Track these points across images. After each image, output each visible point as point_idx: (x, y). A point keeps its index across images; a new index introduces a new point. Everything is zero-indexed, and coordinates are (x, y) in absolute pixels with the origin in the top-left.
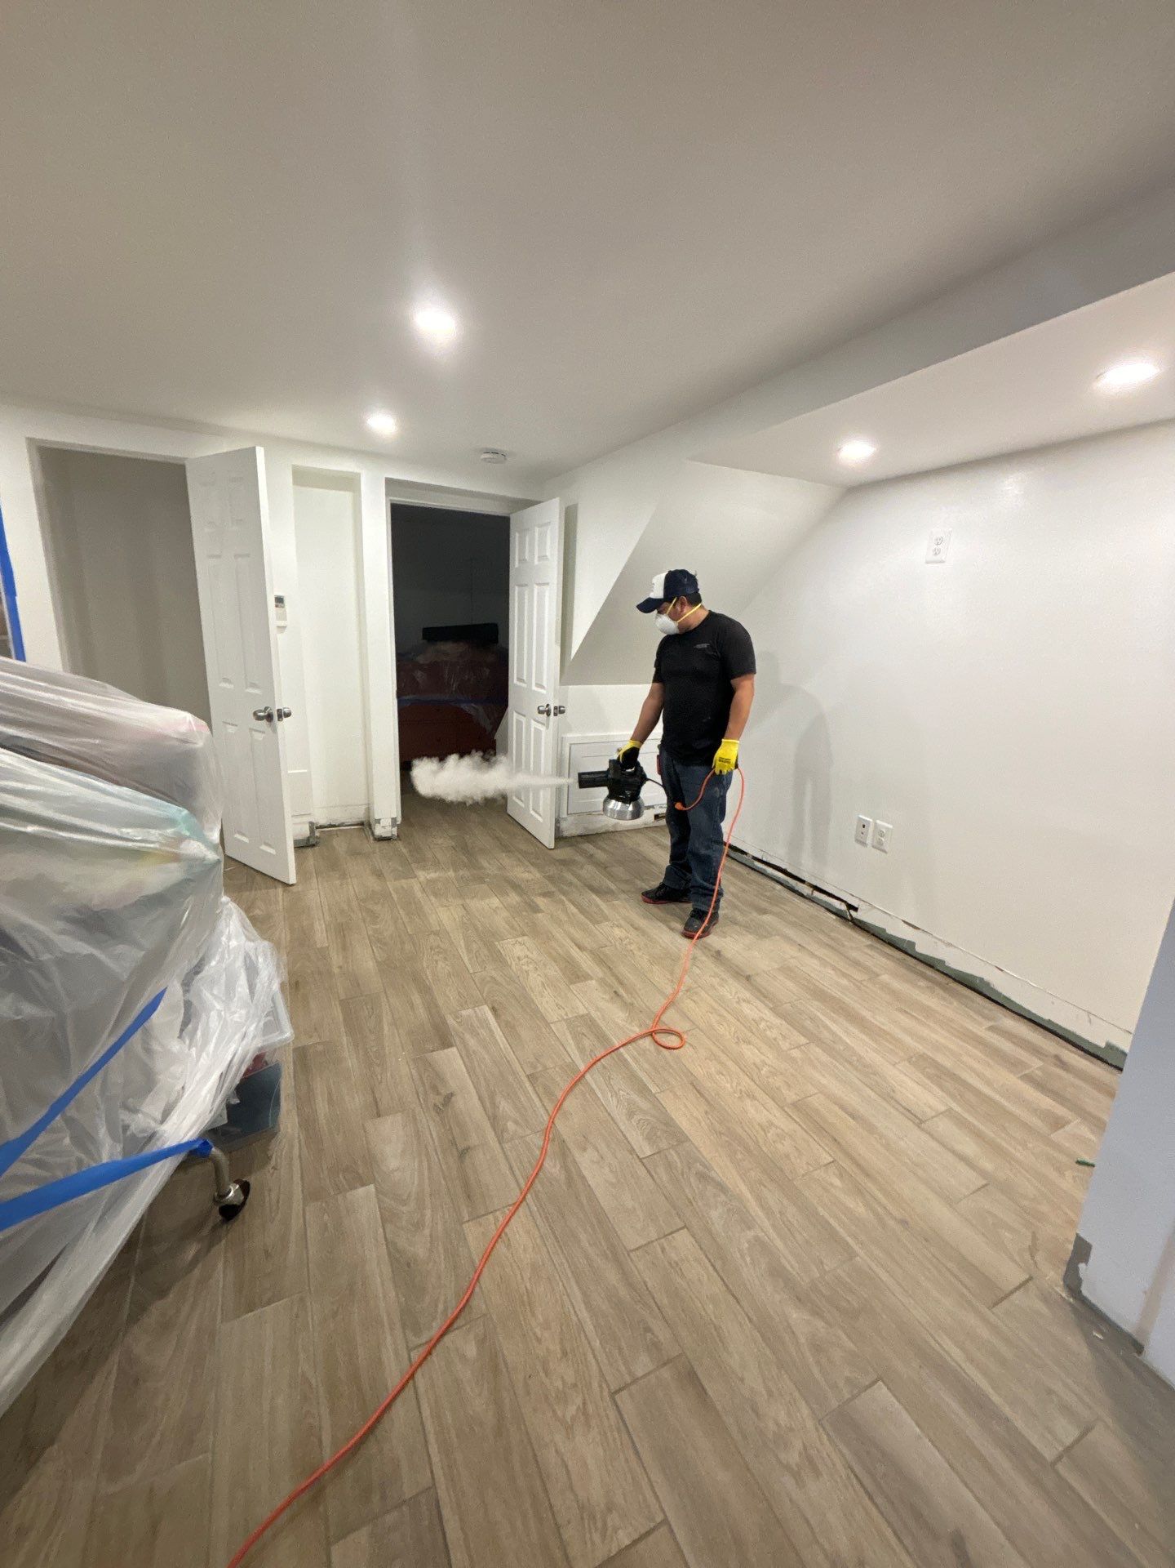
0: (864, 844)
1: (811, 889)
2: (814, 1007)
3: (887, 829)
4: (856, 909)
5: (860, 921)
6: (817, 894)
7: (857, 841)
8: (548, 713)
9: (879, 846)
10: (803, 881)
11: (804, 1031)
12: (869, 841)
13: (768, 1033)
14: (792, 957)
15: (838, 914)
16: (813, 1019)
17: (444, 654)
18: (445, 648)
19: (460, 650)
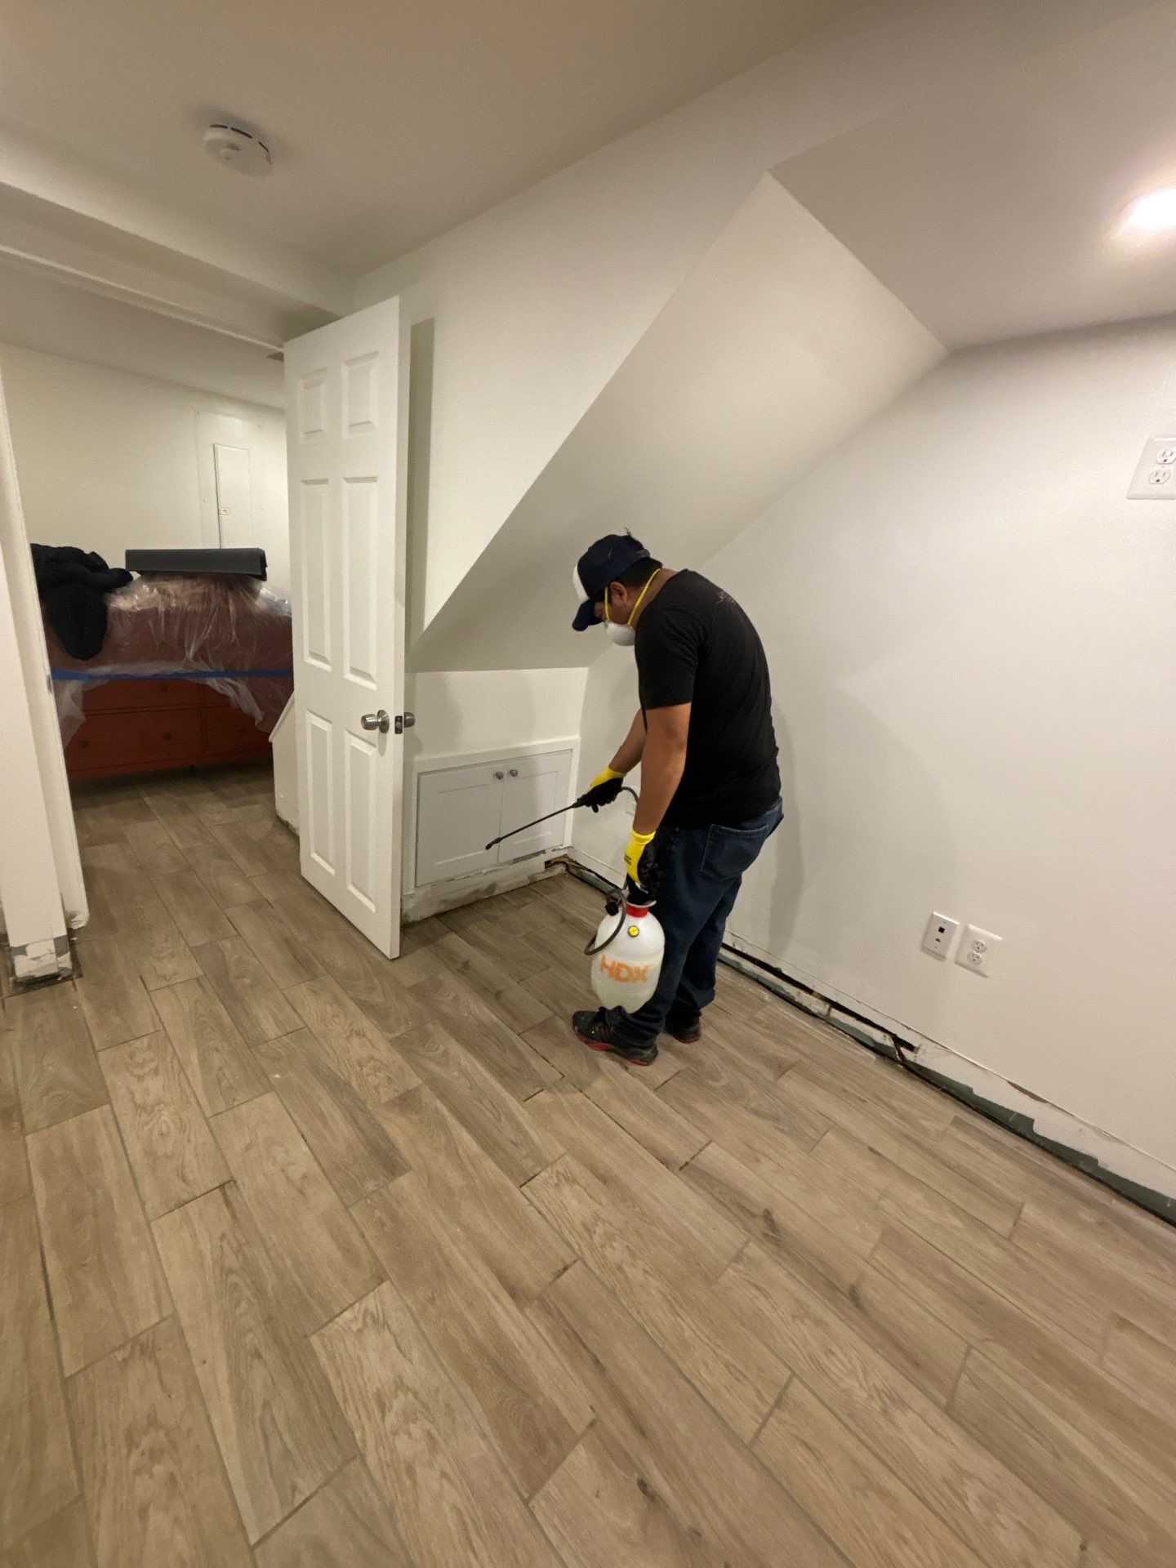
0: (941, 957)
1: (828, 1006)
3: (992, 941)
4: (911, 1048)
5: (921, 1068)
6: (835, 1013)
7: (924, 949)
8: (384, 726)
9: (973, 965)
10: (810, 992)
12: (951, 954)
15: (877, 1049)
17: (169, 595)
18: (173, 587)
19: (199, 590)
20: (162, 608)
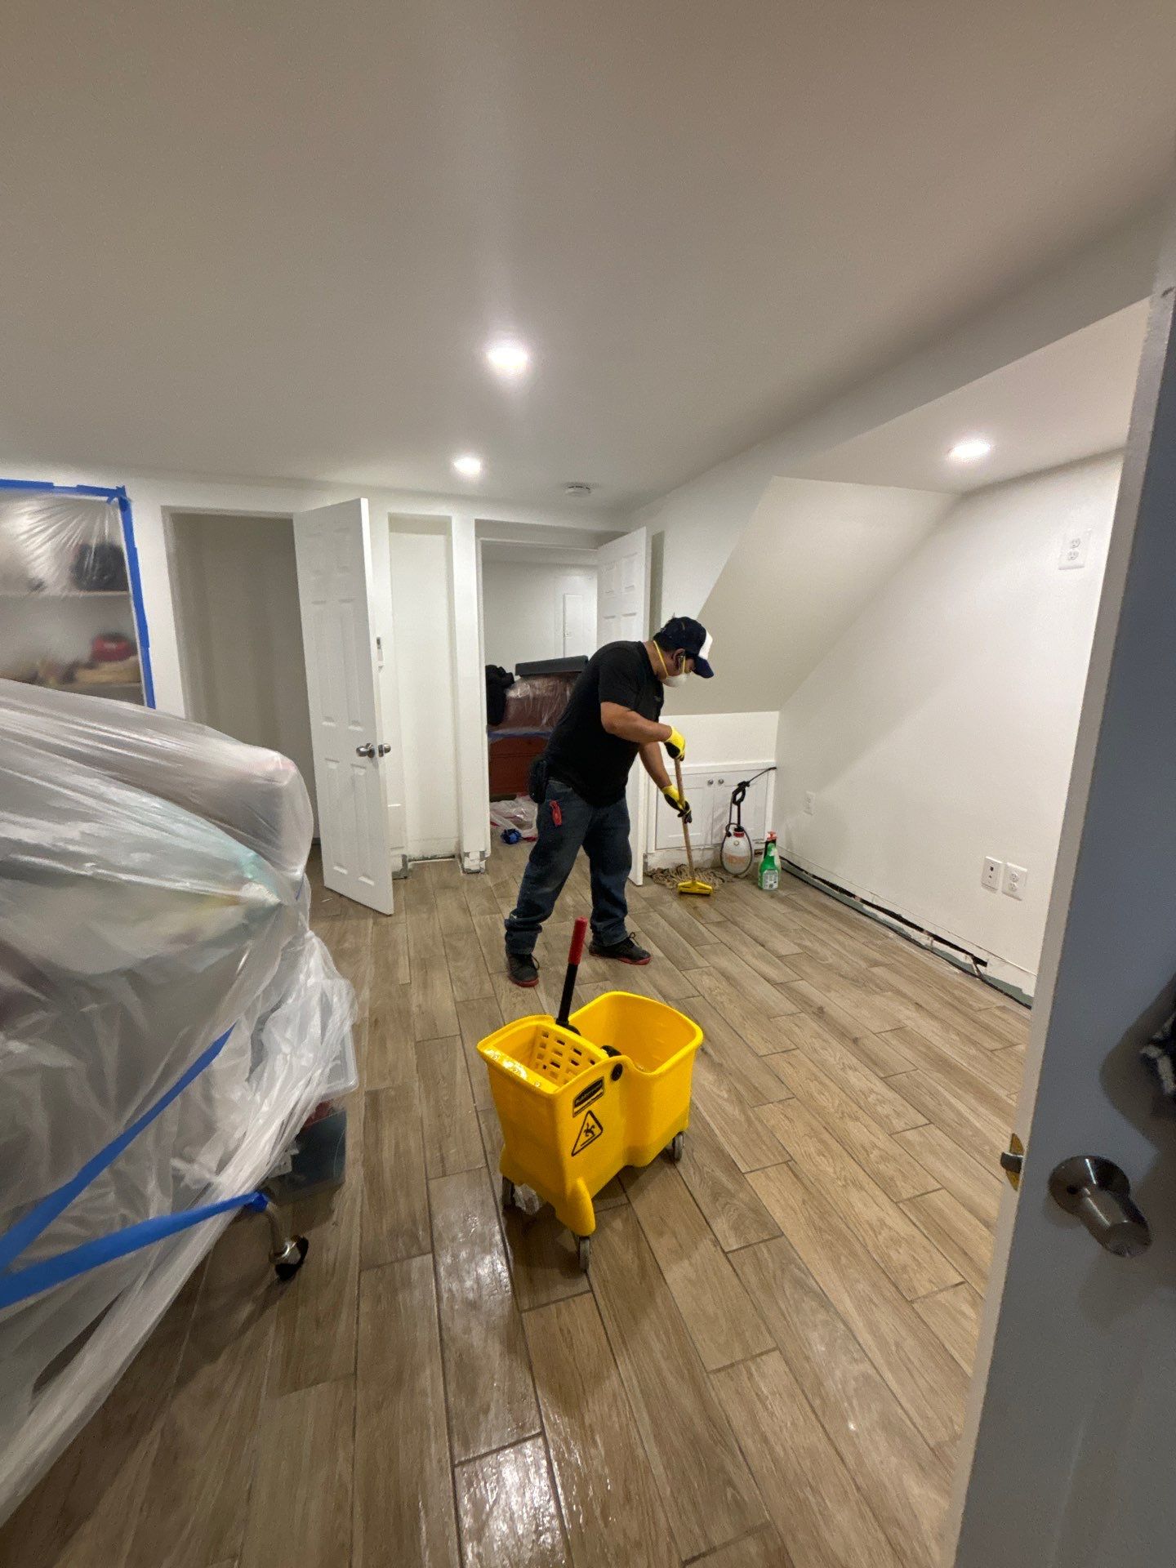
0: (993, 889)
1: (932, 939)
2: (935, 1080)
3: (1023, 872)
4: (984, 964)
5: (990, 978)
6: (937, 944)
7: (985, 885)
9: (1011, 893)
10: (921, 930)
11: (920, 1109)
12: (1000, 886)
13: (879, 1109)
14: (909, 1018)
15: (963, 968)
16: (933, 1094)
17: (536, 688)
18: (537, 683)
19: (551, 684)
20: (531, 695)
